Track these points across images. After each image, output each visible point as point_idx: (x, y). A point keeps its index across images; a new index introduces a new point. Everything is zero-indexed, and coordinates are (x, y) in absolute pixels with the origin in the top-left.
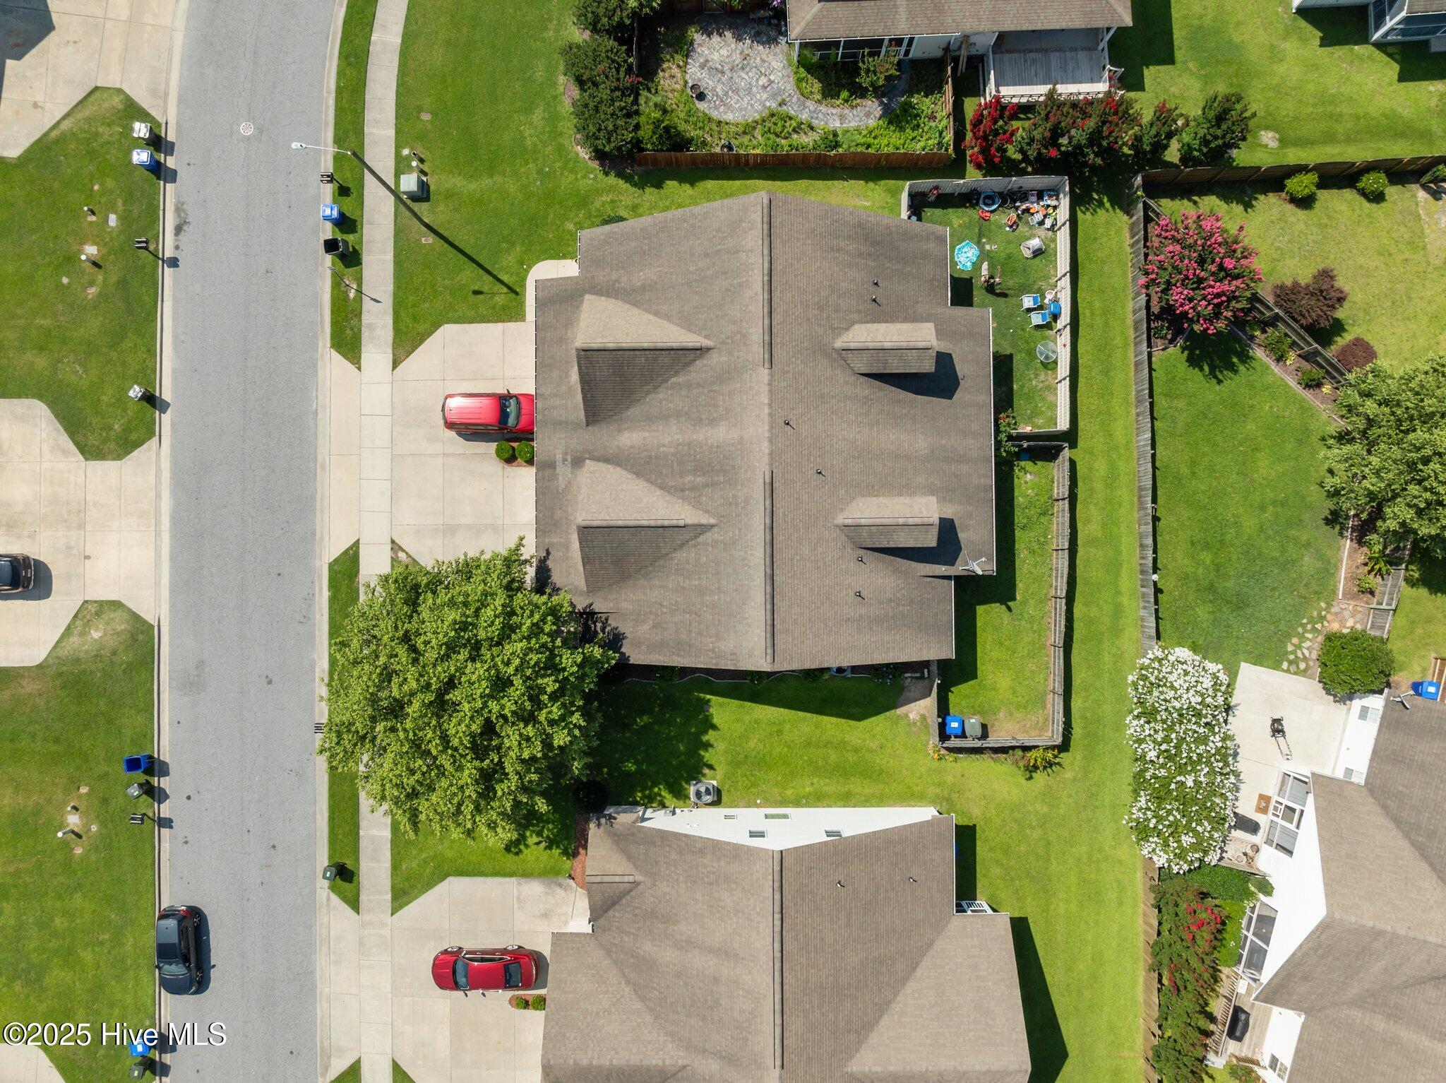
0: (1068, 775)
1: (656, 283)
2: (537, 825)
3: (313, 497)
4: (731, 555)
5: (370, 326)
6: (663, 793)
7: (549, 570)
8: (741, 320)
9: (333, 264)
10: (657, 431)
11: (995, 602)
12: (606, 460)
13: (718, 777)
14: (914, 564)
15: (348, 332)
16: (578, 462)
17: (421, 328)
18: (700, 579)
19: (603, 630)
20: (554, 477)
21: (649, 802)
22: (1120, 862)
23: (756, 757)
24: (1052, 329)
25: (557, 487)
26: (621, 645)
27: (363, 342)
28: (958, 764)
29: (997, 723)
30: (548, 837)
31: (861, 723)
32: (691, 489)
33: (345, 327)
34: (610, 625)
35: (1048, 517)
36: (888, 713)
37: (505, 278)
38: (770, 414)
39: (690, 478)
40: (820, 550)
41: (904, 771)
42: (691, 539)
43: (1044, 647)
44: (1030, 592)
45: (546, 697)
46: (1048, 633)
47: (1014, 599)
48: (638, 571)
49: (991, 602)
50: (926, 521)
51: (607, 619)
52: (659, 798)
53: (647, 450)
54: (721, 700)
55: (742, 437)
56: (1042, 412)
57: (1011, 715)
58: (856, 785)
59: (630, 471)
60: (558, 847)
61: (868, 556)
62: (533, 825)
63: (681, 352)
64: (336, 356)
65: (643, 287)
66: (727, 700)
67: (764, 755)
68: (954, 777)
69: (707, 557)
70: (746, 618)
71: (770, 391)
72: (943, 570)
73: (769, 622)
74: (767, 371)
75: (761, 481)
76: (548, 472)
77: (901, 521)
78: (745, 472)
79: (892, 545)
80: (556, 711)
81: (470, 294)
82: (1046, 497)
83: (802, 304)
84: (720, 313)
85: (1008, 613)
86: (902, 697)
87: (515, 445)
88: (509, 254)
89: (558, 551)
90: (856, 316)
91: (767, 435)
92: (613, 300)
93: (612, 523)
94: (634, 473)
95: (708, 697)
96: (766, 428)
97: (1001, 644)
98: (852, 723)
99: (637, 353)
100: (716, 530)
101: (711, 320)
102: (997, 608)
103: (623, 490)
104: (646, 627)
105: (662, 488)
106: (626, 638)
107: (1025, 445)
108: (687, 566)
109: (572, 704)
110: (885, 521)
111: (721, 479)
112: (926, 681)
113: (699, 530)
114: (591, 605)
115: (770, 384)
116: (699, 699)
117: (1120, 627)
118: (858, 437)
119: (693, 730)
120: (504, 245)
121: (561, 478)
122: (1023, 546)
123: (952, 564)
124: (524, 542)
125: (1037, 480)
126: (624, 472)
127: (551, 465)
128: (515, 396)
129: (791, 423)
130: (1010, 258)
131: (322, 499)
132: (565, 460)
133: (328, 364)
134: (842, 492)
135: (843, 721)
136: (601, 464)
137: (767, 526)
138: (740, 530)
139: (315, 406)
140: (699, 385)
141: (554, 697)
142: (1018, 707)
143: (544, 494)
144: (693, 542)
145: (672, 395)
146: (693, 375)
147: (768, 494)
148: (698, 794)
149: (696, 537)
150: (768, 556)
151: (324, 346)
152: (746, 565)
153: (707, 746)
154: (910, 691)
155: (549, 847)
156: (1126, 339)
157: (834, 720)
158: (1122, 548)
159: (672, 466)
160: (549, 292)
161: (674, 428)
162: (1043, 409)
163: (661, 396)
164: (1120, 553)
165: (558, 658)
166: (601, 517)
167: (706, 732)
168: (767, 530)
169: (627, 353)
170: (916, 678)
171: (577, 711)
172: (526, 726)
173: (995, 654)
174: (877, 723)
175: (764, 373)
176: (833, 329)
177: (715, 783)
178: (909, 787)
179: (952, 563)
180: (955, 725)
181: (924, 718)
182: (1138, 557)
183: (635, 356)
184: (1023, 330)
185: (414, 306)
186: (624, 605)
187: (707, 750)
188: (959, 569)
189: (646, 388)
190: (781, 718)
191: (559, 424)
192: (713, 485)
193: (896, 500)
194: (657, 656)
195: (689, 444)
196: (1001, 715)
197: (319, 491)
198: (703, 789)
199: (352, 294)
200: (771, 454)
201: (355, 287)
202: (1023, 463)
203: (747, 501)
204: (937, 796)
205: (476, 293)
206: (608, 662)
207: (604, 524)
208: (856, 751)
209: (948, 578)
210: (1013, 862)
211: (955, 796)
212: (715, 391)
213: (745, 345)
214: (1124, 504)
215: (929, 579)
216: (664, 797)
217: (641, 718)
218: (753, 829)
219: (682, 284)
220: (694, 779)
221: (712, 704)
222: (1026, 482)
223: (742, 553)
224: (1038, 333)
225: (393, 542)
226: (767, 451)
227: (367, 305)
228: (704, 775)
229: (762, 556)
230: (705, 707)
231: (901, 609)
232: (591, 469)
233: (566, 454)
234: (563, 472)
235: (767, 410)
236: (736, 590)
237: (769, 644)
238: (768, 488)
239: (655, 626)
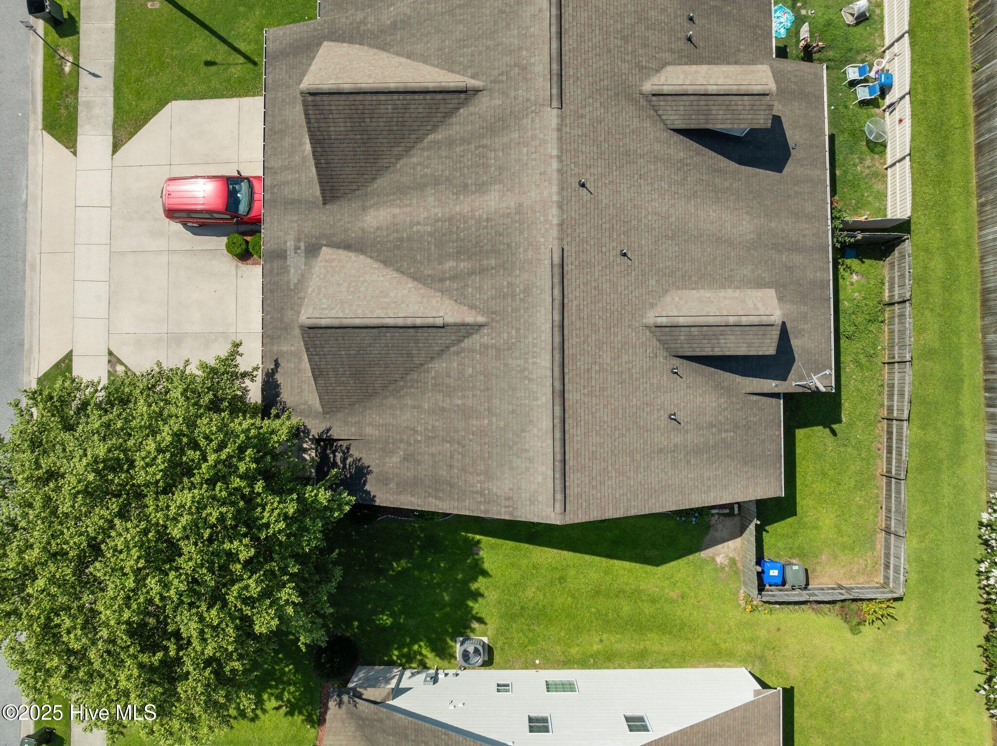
0: (901, 627)
1: (409, 17)
2: (276, 687)
3: (21, 302)
4: (506, 365)
5: (88, 104)
6: (424, 652)
7: (278, 386)
8: (520, 49)
9: (46, 34)
10: (410, 205)
11: (818, 425)
12: (347, 246)
13: (489, 633)
14: (738, 379)
15: (63, 111)
16: (312, 250)
17: (145, 105)
18: (464, 397)
19: (344, 460)
20: (285, 270)
21: (407, 662)
22: (963, 731)
23: (534, 608)
24: (878, 107)
25: (288, 282)
26: (365, 482)
27: (80, 122)
28: (774, 616)
29: (819, 568)
30: (289, 701)
31: (659, 568)
32: (453, 278)
33: (59, 105)
34: (351, 456)
35: (877, 325)
36: (691, 557)
37: (242, 47)
38: (559, 171)
39: (450, 264)
40: (625, 358)
41: (710, 624)
42: (454, 345)
43: (874, 477)
44: (857, 412)
45: (239, 566)
46: (878, 461)
47: (839, 421)
48: (384, 387)
49: (813, 425)
50: (765, 320)
51: (348, 448)
52: (419, 657)
53: (397, 231)
54: (492, 540)
55: (520, 205)
56: (869, 203)
57: (835, 558)
58: (654, 642)
59: (377, 260)
60: (300, 713)
61: (685, 367)
62: (271, 687)
63: (439, 96)
64: (48, 138)
65: (394, 25)
66: (500, 541)
67: (544, 607)
68: (769, 631)
69: (474, 368)
70: (528, 451)
71: (560, 139)
72: (771, 385)
73: (559, 457)
74: (555, 111)
75: (547, 262)
76: (276, 264)
77: (732, 320)
78: (526, 251)
79: (717, 352)
80: (254, 586)
81: (202, 65)
82: (875, 302)
83: (601, 29)
84: (490, 43)
85: (833, 438)
86: (708, 537)
87: (249, 238)
88: (248, 20)
89: (288, 361)
90: (667, 56)
91: (555, 198)
92: (358, 46)
93: (346, 322)
94: (381, 261)
95: (478, 537)
96: (555, 189)
97: (824, 474)
98: (648, 568)
99: (382, 97)
100: (485, 331)
101: (480, 53)
102: (819, 432)
103: (364, 281)
104: (396, 459)
105: (415, 279)
106: (370, 472)
107: (859, 237)
108: (447, 381)
109: (284, 571)
110: (711, 320)
111: (493, 262)
112: (737, 519)
113: (463, 332)
114: (328, 430)
115: (559, 130)
116: (466, 540)
117: (962, 454)
118: (672, 211)
119: (460, 576)
120: (241, 9)
121: (292, 271)
122: (849, 358)
123: (785, 379)
124: (241, 350)
125: (864, 281)
126: (369, 261)
127: (280, 255)
128: (247, 179)
129: (588, 185)
130: (829, 25)
131: (31, 304)
132: (297, 248)
133: (40, 148)
134: (653, 282)
135: (638, 565)
136: (341, 252)
137: (556, 323)
138: (518, 330)
139: (24, 197)
140: (464, 141)
141: (250, 565)
142: (844, 547)
143: (272, 291)
144: (455, 348)
145: (429, 158)
146: (457, 128)
147: (557, 280)
148: (466, 656)
149: (460, 341)
150: (556, 364)
151: (36, 129)
152: (526, 378)
153: (476, 595)
154: (716, 530)
155: (290, 713)
156: (965, 117)
157: (627, 564)
158: (964, 361)
159: (429, 250)
160: (281, 43)
161: (431, 200)
162: (870, 199)
163: (415, 160)
164: (961, 367)
165: (259, 509)
166: (333, 313)
167: (475, 579)
168: (556, 329)
169: (369, 97)
170: (724, 515)
171: (289, 581)
172: (210, 607)
173: (818, 487)
174: (679, 568)
175: (552, 116)
176: (641, 68)
177: (485, 640)
178: (716, 644)
179: (783, 376)
180: (774, 573)
181: (733, 562)
182: (981, 372)
183: (379, 104)
184: (846, 107)
185: (138, 80)
186: (369, 430)
187: (475, 600)
188: (792, 385)
189: (396, 151)
190: (564, 563)
191: (291, 204)
192: (482, 271)
193: (722, 293)
194: (409, 498)
195: (450, 219)
196: (824, 557)
197: (28, 294)
198: (471, 649)
199: (67, 68)
200: (561, 225)
201: (71, 59)
202: (848, 261)
203: (527, 291)
204: (748, 653)
205: (208, 64)
206: (340, 507)
207: (336, 322)
208: (653, 601)
209: (776, 395)
210: (836, 731)
211: (769, 654)
212: (484, 147)
213: (526, 80)
214: (965, 310)
215: (755, 398)
216: (425, 656)
217: (398, 561)
218: (533, 715)
219: (443, 14)
220: (462, 635)
221: (482, 545)
222: (852, 284)
223: (521, 362)
224: (864, 111)
225: (110, 353)
226: (555, 221)
227: (85, 80)
228: (473, 630)
229: (548, 364)
230: (475, 549)
231: (723, 435)
232: (328, 257)
233: (299, 240)
234: (295, 262)
235: (555, 165)
236: (513, 412)
237: (559, 487)
238: (557, 270)
239: (405, 459)
